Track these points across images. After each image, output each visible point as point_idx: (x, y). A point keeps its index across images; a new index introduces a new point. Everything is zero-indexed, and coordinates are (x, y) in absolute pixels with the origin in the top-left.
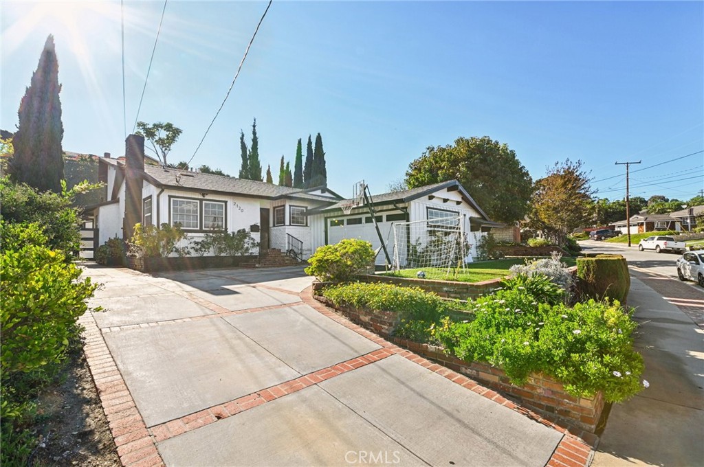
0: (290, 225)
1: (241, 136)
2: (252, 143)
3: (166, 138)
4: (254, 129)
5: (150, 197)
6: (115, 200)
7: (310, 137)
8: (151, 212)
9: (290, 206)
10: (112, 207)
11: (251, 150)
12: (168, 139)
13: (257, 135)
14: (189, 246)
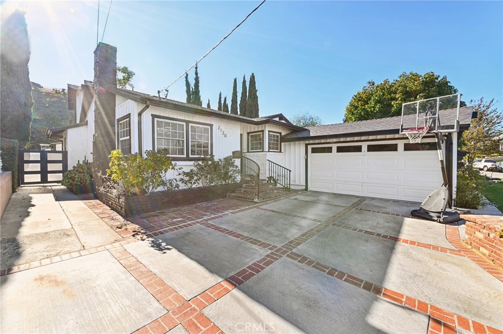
0: (269, 151)
1: (185, 75)
2: (195, 81)
3: (122, 78)
4: (196, 71)
5: (129, 116)
6: (84, 123)
7: (244, 77)
8: (130, 135)
9: (269, 131)
10: (81, 129)
11: (193, 87)
12: (124, 79)
13: (199, 75)
14: (178, 178)
